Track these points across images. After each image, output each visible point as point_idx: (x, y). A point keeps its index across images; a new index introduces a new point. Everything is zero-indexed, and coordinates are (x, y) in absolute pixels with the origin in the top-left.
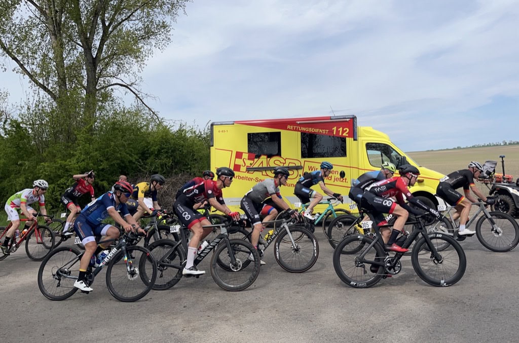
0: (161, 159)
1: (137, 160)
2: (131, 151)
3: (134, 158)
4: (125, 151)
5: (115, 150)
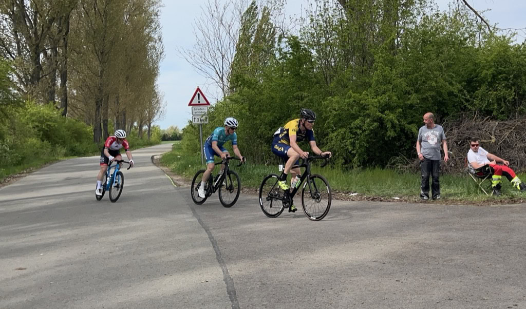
0: (497, 90)
1: (460, 91)
2: (452, 77)
3: (456, 88)
4: (442, 77)
5: (427, 75)
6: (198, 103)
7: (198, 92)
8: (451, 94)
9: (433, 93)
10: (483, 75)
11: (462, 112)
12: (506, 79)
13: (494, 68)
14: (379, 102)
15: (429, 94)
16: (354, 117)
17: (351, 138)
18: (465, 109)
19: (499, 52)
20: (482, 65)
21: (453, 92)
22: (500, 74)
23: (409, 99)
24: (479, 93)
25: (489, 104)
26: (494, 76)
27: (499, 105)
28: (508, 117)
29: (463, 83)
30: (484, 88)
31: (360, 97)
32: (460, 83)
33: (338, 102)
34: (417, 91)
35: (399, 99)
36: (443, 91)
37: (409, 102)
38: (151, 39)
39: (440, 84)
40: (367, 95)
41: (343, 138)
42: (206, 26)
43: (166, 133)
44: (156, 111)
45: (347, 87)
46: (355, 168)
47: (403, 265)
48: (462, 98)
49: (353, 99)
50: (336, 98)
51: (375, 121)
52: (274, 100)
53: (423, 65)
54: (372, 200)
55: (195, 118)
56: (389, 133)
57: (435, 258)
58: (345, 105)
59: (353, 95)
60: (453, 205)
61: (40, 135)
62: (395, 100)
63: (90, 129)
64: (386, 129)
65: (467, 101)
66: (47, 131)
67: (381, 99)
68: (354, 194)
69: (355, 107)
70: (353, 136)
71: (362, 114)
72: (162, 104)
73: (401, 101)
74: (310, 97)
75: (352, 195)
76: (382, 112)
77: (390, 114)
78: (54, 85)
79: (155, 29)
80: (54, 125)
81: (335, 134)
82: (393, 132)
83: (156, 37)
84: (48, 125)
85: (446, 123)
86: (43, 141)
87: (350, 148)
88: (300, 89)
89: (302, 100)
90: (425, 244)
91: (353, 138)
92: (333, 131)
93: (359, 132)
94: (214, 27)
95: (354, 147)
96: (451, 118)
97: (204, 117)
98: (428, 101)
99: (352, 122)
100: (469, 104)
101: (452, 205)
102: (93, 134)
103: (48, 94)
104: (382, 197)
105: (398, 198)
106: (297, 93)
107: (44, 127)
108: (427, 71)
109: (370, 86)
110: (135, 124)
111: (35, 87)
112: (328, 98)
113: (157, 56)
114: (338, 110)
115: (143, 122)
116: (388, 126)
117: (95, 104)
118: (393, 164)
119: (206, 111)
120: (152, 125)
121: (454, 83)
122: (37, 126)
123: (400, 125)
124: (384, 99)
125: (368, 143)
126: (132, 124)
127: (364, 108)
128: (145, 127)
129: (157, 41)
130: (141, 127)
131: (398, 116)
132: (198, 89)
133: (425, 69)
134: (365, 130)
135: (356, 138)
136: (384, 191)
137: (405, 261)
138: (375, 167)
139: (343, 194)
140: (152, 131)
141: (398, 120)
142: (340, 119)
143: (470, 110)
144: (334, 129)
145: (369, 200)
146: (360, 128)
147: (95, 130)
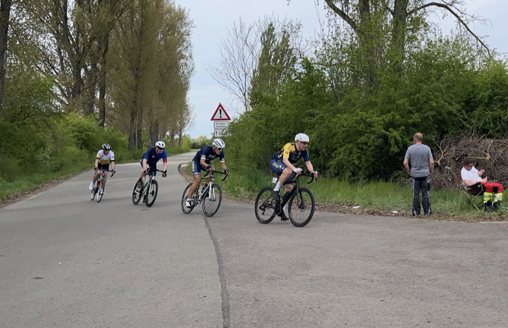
0: (493, 110)
1: (459, 111)
2: (452, 98)
3: (455, 108)
4: (442, 97)
5: (428, 96)
6: (219, 118)
7: (220, 108)
8: (450, 113)
9: (434, 113)
10: (480, 96)
11: (461, 130)
12: (502, 100)
13: (491, 90)
14: (384, 120)
15: (429, 113)
16: (361, 134)
17: (358, 153)
18: (463, 127)
19: (495, 76)
20: (479, 87)
21: (452, 112)
22: (496, 95)
23: (411, 118)
24: (476, 113)
25: (485, 123)
26: (490, 98)
27: (495, 124)
28: (503, 135)
29: (462, 104)
30: (481, 108)
31: (367, 115)
32: (459, 103)
33: (346, 119)
34: (419, 110)
35: (402, 118)
36: (443, 111)
37: (411, 121)
38: (183, 57)
39: (440, 105)
40: (373, 113)
41: (351, 153)
42: (231, 47)
43: (196, 141)
44: (186, 122)
45: (355, 106)
46: (360, 181)
47: (390, 284)
48: (461, 117)
49: (360, 117)
50: (345, 116)
51: (381, 137)
52: (289, 116)
53: (425, 87)
54: (372, 214)
55: (216, 132)
56: (392, 149)
57: (421, 277)
58: (353, 122)
59: (360, 113)
60: (446, 221)
61: (79, 144)
62: (398, 118)
63: (125, 138)
64: (390, 145)
65: (465, 120)
66: (86, 140)
67: (386, 117)
68: (356, 207)
69: (362, 125)
70: (360, 151)
71: (368, 131)
72: (192, 115)
73: (404, 120)
74: (321, 115)
75: (354, 207)
76: (387, 130)
77: (393, 131)
78: (94, 97)
79: (187, 47)
80: (93, 135)
81: (343, 148)
82: (396, 147)
83: (187, 55)
84: (86, 134)
85: (445, 141)
86: (82, 149)
87: (357, 162)
88: (313, 106)
89: (314, 117)
90: (414, 261)
91: (359, 153)
92: (341, 146)
93: (365, 147)
94: (238, 47)
95: (361, 161)
96: (451, 135)
97: (225, 131)
98: (429, 119)
99: (358, 138)
100: (467, 123)
101: (444, 221)
102: (128, 142)
103: (88, 105)
104: (382, 210)
105: (397, 212)
106: (309, 110)
107: (83, 136)
108: (429, 92)
109: (377, 105)
110: (168, 133)
111: (77, 100)
112: (337, 115)
113: (188, 72)
114: (346, 127)
115: (175, 132)
116: (391, 143)
117: (130, 115)
118: (396, 178)
119: (227, 126)
120: (183, 134)
121: (454, 103)
122: (77, 136)
123: (403, 142)
124: (387, 117)
125: (373, 158)
126: (165, 133)
127: (370, 125)
128: (177, 137)
129: (188, 59)
130: (172, 136)
131: (401, 133)
132: (220, 105)
133: (426, 90)
134: (370, 146)
135: (362, 153)
136: (384, 205)
137: (392, 279)
138: (378, 180)
139: (347, 207)
140: (182, 140)
141: (401, 137)
142: (348, 135)
143: (468, 129)
144: (343, 144)
145: (369, 214)
146: (366, 144)
147: (129, 139)
